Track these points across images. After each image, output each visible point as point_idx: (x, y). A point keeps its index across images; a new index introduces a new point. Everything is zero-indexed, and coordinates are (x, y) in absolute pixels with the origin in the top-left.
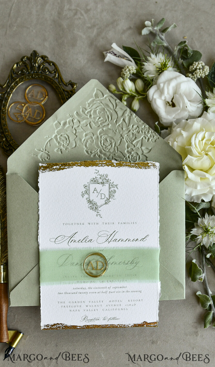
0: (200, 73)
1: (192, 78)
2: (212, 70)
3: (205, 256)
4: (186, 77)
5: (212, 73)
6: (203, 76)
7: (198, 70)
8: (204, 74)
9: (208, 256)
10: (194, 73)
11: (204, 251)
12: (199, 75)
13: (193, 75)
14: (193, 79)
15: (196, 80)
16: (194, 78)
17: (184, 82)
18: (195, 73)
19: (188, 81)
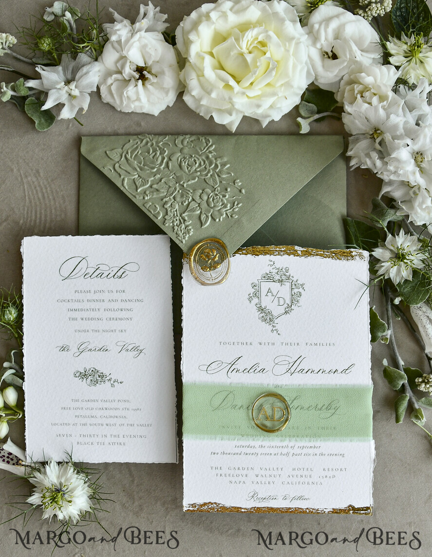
0: (377, 10)
1: (364, 17)
2: (397, 5)
3: (392, 301)
4: (354, 14)
5: (397, 8)
6: (382, 13)
7: (374, 5)
8: (383, 10)
9: (397, 301)
10: (367, 10)
11: (390, 293)
12: (376, 13)
13: (365, 12)
14: (366, 18)
15: (370, 19)
16: (368, 16)
17: (351, 22)
18: (369, 9)
19: (358, 20)
